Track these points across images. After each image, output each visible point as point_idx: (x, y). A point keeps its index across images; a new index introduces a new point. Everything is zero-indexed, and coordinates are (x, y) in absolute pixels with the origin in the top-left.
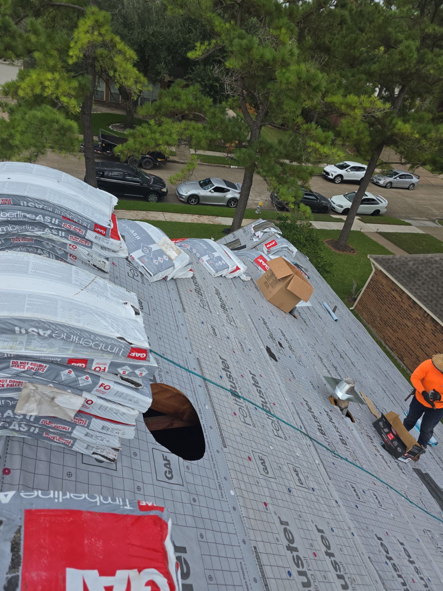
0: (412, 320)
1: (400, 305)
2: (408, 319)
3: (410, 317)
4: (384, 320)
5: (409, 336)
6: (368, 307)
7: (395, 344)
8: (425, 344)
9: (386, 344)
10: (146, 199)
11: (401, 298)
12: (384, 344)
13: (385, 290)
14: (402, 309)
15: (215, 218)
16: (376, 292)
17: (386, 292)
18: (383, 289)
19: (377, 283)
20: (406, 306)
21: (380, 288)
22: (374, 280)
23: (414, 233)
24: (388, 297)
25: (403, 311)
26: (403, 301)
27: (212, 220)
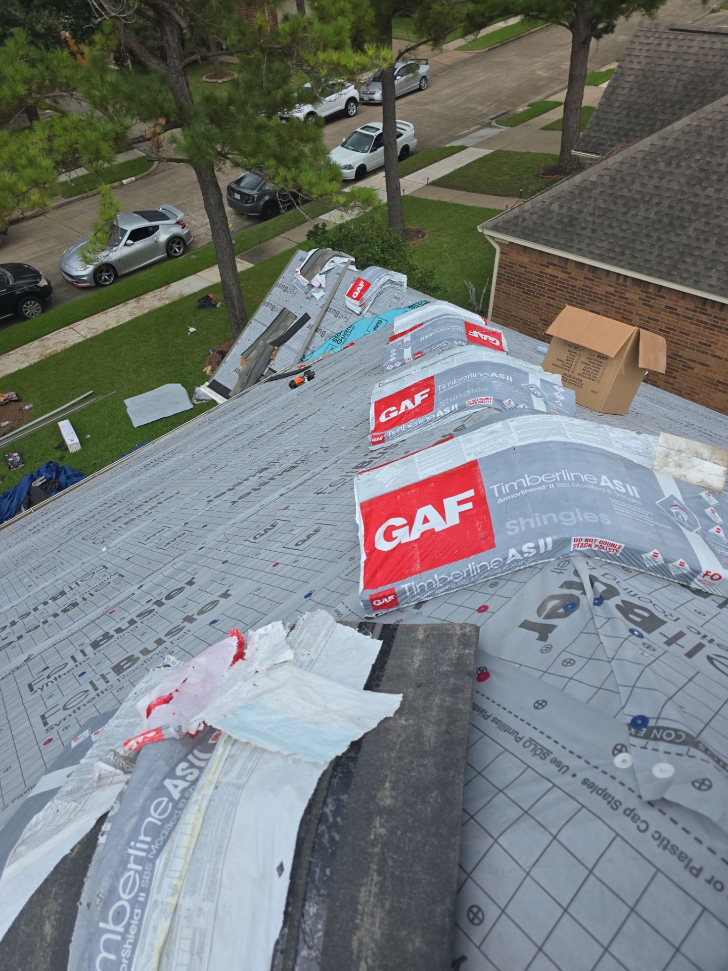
1: (569, 285)
10: (20, 317)
13: (531, 273)
15: (166, 289)
16: (516, 283)
17: (536, 275)
18: (528, 272)
19: (512, 267)
20: (580, 281)
21: (522, 274)
22: (506, 265)
23: (480, 159)
24: (543, 281)
25: (579, 292)
26: (572, 276)
27: (164, 297)
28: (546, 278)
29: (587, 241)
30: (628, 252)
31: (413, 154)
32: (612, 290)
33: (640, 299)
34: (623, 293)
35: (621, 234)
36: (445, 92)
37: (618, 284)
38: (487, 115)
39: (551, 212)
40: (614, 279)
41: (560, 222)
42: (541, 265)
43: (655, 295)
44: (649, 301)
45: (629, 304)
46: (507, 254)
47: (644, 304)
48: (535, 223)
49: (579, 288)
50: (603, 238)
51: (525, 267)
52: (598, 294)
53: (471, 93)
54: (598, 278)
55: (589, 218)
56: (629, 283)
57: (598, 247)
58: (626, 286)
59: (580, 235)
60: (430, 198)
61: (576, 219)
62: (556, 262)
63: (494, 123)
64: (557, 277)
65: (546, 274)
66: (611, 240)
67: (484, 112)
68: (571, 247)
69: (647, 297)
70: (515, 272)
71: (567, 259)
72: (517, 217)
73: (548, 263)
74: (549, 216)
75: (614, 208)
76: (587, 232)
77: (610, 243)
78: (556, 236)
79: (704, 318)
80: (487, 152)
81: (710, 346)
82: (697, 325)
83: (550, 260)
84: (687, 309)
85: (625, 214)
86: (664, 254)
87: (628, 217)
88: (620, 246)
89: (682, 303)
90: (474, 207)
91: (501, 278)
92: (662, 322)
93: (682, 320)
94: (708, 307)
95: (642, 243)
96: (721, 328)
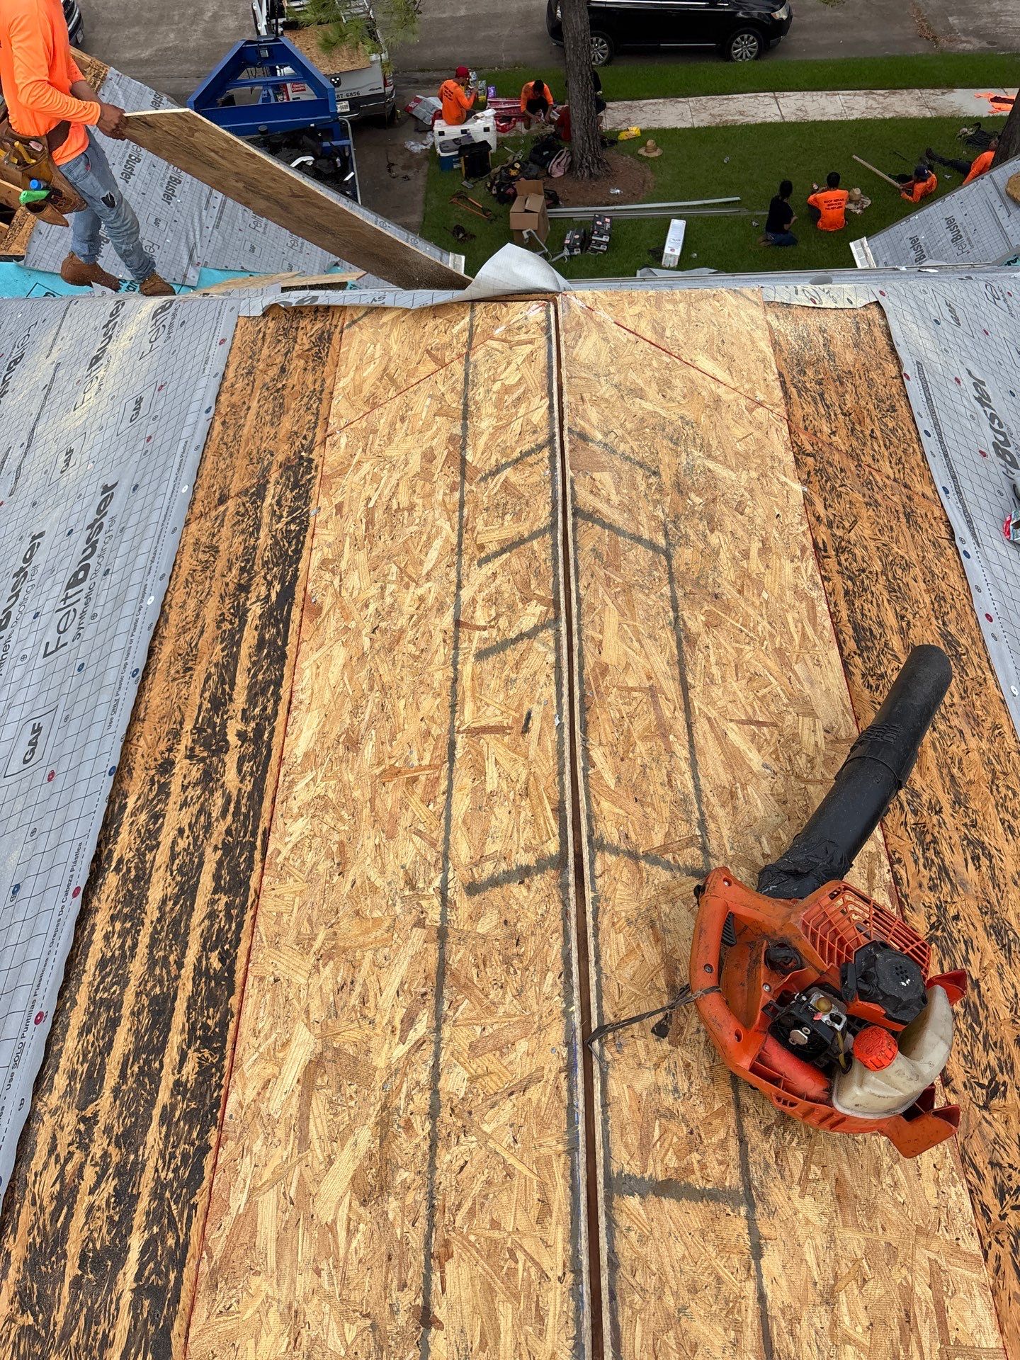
10: (724, 54)
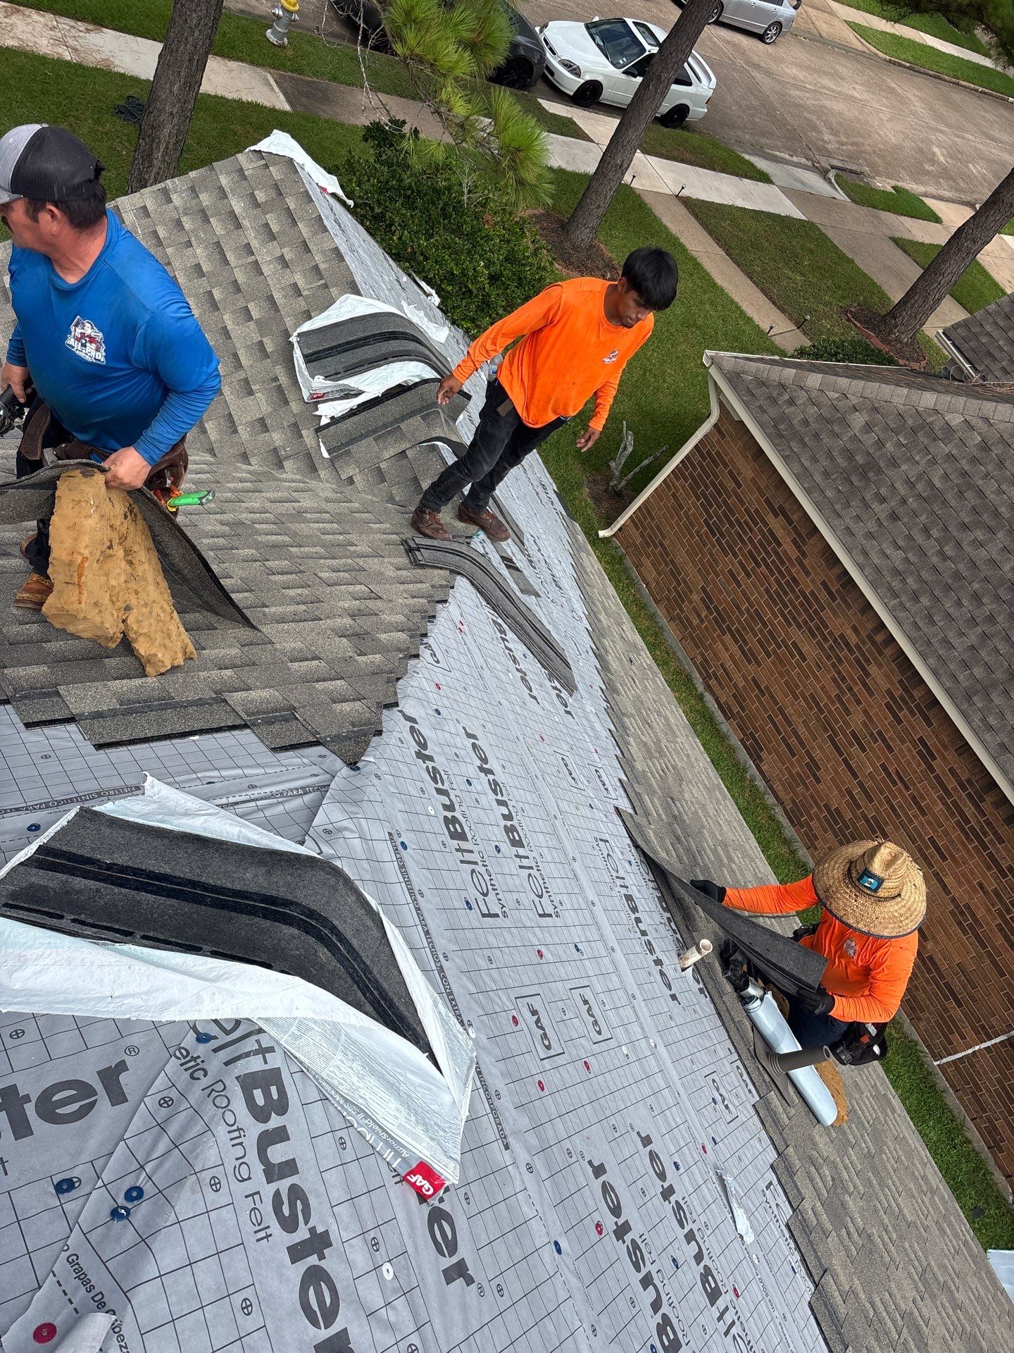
0: (826, 639)
1: (790, 574)
2: (810, 630)
3: (818, 628)
4: (716, 608)
5: (797, 686)
6: (666, 543)
7: (739, 698)
8: (853, 733)
9: (709, 688)
11: (798, 547)
12: (701, 688)
13: (742, 503)
14: (793, 591)
15: (88, 31)
16: (706, 498)
17: (747, 511)
18: (737, 496)
19: (717, 465)
20: (813, 581)
21: (726, 490)
22: (708, 452)
23: (779, 216)
24: (751, 530)
25: (798, 597)
26: (806, 562)
27: (71, 42)
28: (760, 530)
29: (872, 526)
30: (925, 601)
31: (685, 128)
32: (853, 639)
33: (889, 692)
34: (867, 660)
35: (935, 560)
36: (794, 71)
37: (869, 637)
38: (829, 154)
39: (844, 422)
40: (870, 625)
41: (849, 454)
42: (767, 501)
43: (918, 706)
44: (901, 709)
45: (865, 684)
46: (723, 436)
47: (887, 705)
48: (806, 422)
49: (802, 592)
50: (901, 543)
51: (739, 485)
52: (826, 627)
53: (828, 103)
54: (845, 602)
55: (902, 489)
56: (888, 652)
57: (882, 552)
58: (880, 653)
59: (867, 506)
60: (666, 221)
61: (879, 471)
62: (795, 517)
63: (831, 175)
64: (779, 544)
65: (766, 524)
66: (910, 555)
67: (829, 146)
68: (839, 516)
69: (902, 698)
70: (716, 477)
71: (816, 529)
72: (782, 386)
73: (781, 508)
74: (836, 428)
75: (953, 503)
76: (881, 510)
77: (907, 560)
78: (826, 474)
79: (969, 810)
80: (797, 214)
81: (944, 859)
82: (949, 809)
83: (786, 506)
84: (952, 771)
85: (965, 527)
86: (983, 653)
87: (967, 538)
88: (922, 581)
89: (951, 755)
90: (722, 290)
91: (687, 469)
92: (896, 758)
93: (930, 783)
94: (989, 799)
95: (959, 603)
96: (985, 848)
